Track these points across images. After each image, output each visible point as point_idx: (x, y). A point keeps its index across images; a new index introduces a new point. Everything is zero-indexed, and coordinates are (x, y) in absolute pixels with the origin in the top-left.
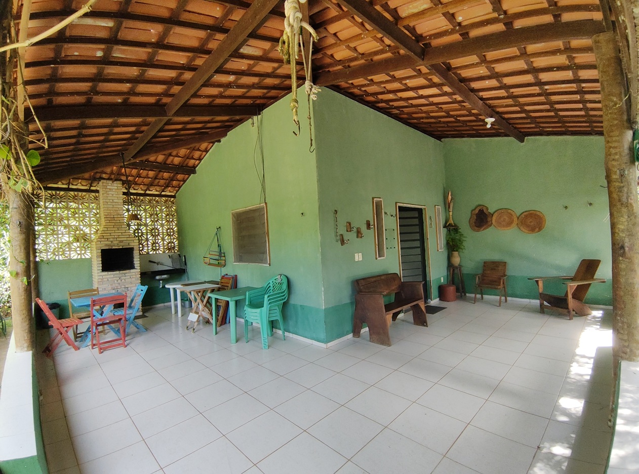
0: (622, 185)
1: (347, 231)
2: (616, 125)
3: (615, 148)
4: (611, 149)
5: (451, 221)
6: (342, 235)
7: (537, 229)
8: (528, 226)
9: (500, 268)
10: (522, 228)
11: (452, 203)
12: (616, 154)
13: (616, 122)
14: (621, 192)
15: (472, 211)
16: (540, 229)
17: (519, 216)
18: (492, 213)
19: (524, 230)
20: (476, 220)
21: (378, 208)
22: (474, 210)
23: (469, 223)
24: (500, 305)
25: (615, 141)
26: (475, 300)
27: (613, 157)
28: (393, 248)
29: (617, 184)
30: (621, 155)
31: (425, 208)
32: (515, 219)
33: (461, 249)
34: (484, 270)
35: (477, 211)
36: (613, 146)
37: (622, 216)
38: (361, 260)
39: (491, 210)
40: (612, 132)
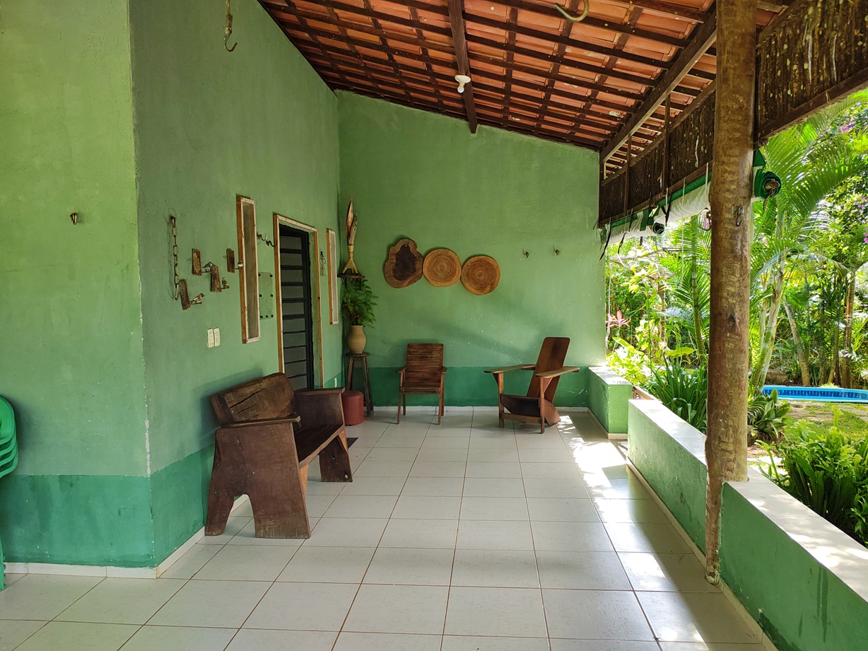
0: (736, 228)
1: (194, 272)
2: (738, 139)
3: (730, 173)
4: (727, 174)
5: (352, 264)
6: (183, 281)
7: (488, 288)
8: (475, 282)
9: (435, 355)
10: (467, 284)
11: (355, 227)
12: (732, 182)
13: (738, 135)
14: (734, 239)
15: (389, 247)
16: (492, 289)
17: (464, 264)
18: (423, 253)
19: (470, 288)
20: (396, 265)
21: (246, 218)
22: (394, 245)
23: (384, 270)
24: (439, 423)
25: (734, 163)
26: (399, 418)
27: (727, 186)
28: (269, 316)
29: (730, 227)
30: (738, 185)
31: (314, 233)
32: (458, 268)
33: (370, 321)
34: (408, 359)
35: (398, 248)
36: (729, 169)
37: (733, 274)
38: (217, 344)
39: (422, 250)
40: (731, 149)
